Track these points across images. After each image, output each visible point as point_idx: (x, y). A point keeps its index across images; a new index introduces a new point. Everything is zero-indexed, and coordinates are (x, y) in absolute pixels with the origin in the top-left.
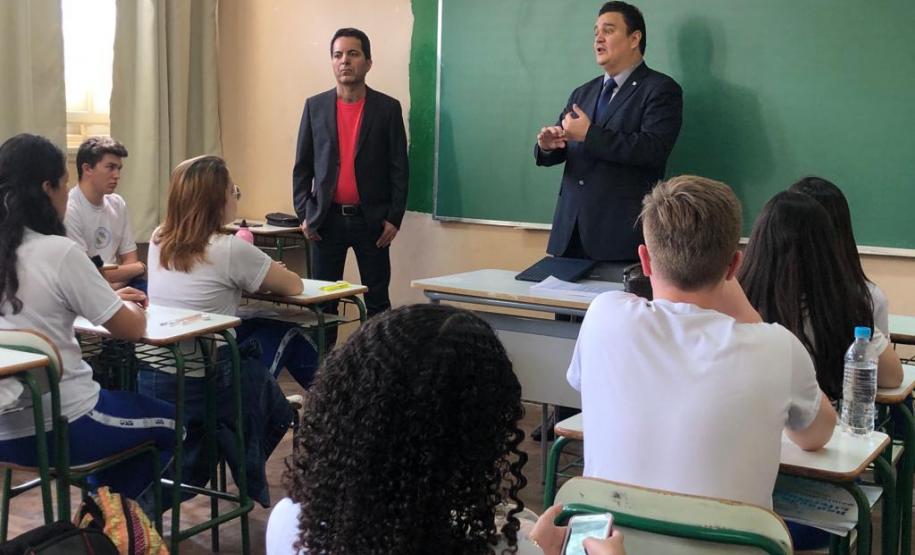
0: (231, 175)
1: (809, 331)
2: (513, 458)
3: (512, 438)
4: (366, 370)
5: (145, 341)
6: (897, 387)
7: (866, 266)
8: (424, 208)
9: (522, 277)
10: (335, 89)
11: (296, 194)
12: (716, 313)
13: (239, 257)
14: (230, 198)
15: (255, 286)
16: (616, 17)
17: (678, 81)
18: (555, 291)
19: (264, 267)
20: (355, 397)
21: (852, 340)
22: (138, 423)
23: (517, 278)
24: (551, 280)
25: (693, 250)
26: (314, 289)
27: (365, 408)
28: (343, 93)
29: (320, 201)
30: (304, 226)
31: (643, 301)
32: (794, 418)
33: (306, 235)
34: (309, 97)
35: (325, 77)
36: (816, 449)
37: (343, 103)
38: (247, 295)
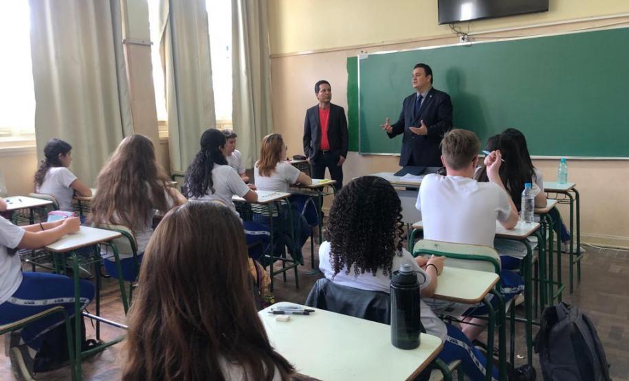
0: (284, 140)
1: (508, 186)
2: (399, 224)
3: (399, 218)
4: (349, 197)
5: (257, 203)
6: (545, 207)
7: (534, 163)
8: (356, 150)
9: (397, 175)
10: (318, 105)
11: (305, 147)
12: (469, 179)
13: (287, 170)
14: (283, 150)
15: (294, 182)
16: (422, 70)
17: (447, 93)
18: (409, 179)
19: (297, 174)
20: (347, 205)
21: (524, 188)
22: (257, 233)
23: (395, 175)
24: (408, 175)
25: (454, 153)
26: (316, 182)
27: (350, 209)
28: (322, 106)
29: (314, 149)
30: (308, 160)
31: (442, 177)
32: (501, 216)
33: (310, 163)
34: (308, 108)
35: (314, 101)
36: (511, 229)
37: (321, 110)
38: (291, 185)
